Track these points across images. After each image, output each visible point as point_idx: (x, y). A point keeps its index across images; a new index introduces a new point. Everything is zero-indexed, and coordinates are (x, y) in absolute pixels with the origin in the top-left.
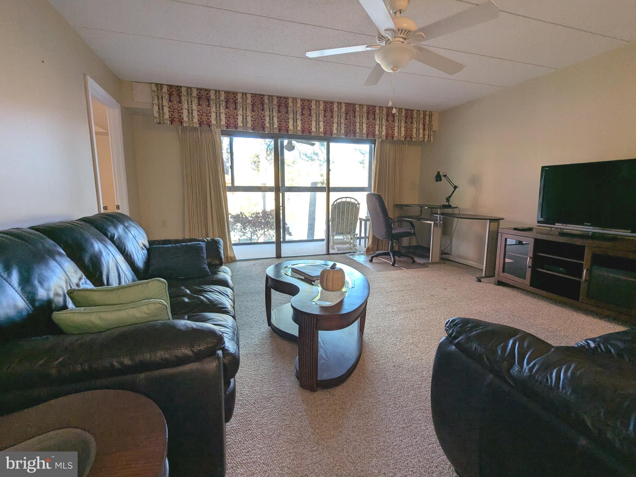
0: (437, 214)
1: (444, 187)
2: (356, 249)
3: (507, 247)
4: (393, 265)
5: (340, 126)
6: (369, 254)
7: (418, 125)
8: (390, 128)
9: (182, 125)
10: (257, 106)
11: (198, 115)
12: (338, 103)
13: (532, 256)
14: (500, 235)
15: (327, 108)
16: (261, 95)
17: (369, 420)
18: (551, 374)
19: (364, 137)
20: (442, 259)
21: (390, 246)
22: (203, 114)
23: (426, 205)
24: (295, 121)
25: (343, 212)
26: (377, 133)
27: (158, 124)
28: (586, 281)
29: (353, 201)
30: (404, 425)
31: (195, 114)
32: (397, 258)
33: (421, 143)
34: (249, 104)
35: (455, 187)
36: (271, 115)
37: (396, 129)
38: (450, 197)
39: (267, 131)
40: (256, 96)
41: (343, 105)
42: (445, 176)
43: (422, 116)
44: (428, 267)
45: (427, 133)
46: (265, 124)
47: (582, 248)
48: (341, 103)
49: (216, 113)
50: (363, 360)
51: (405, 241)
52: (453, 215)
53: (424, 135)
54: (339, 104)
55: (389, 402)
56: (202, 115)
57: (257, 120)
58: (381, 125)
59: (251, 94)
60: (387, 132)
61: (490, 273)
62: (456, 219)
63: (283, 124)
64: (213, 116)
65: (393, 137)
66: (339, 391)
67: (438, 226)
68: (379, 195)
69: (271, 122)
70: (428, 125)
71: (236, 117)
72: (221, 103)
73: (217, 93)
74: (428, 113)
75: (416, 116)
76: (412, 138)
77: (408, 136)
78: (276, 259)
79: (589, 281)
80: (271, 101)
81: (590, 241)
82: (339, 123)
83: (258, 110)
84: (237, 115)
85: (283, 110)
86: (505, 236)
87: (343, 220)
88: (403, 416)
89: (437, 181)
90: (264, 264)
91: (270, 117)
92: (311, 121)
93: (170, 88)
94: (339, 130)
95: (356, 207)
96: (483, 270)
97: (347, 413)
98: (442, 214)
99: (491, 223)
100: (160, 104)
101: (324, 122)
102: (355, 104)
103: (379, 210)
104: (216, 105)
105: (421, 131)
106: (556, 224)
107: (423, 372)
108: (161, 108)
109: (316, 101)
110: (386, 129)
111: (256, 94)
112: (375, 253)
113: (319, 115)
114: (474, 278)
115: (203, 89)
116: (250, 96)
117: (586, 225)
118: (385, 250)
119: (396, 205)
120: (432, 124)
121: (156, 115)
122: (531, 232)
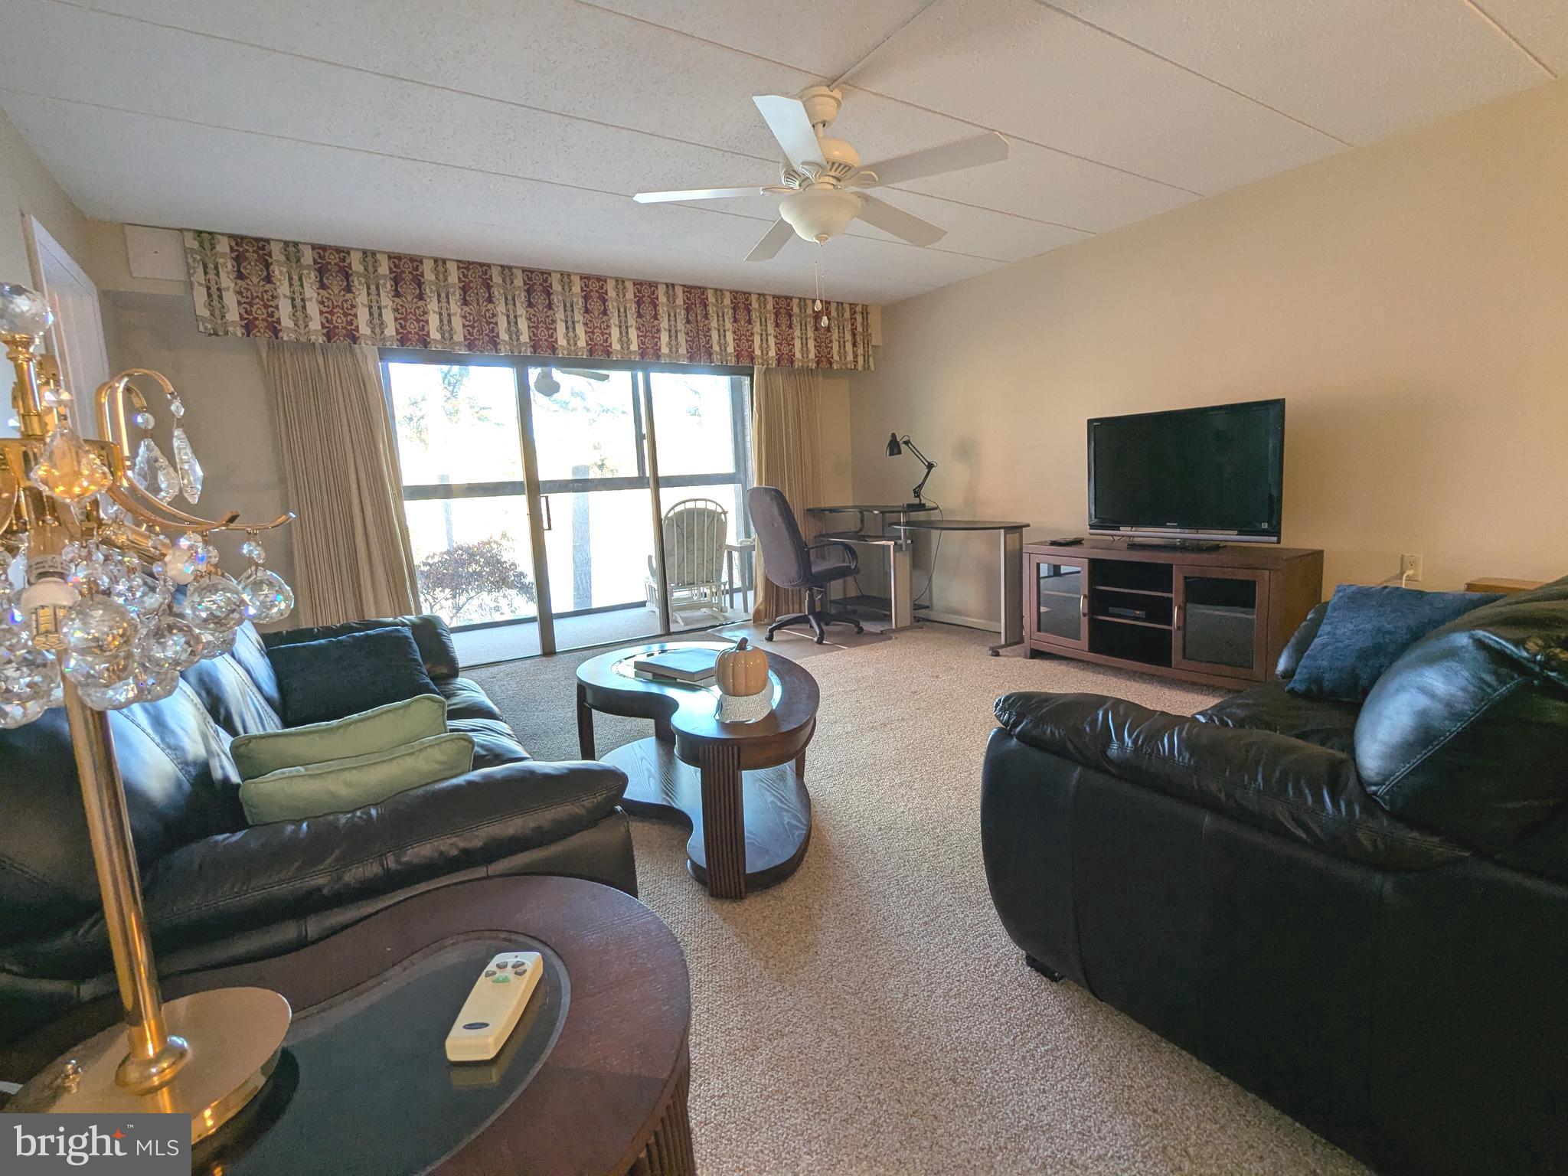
0: (899, 524)
1: (908, 465)
2: (726, 618)
3: (1042, 581)
4: (820, 642)
5: (676, 337)
6: (761, 624)
7: (842, 335)
8: (785, 341)
9: (277, 338)
10: (475, 291)
11: (321, 313)
12: (667, 285)
13: (1087, 594)
14: (1025, 557)
15: (644, 296)
16: (481, 265)
17: (862, 924)
18: (1162, 741)
19: (731, 361)
20: (917, 619)
21: (809, 602)
22: (335, 311)
23: (876, 508)
24: (570, 326)
25: (691, 533)
26: (758, 352)
27: (210, 335)
28: (1179, 628)
29: (711, 506)
30: (926, 919)
31: (313, 309)
32: (825, 628)
33: (849, 373)
34: (453, 286)
35: (930, 466)
36: (511, 312)
37: (797, 343)
38: (920, 486)
39: (503, 349)
40: (471, 267)
41: (679, 291)
42: (907, 443)
43: (847, 315)
44: (891, 638)
45: (860, 351)
46: (498, 333)
47: (1167, 569)
48: (673, 285)
49: (370, 307)
50: (818, 830)
51: (836, 589)
52: (930, 525)
53: (855, 356)
54: (670, 287)
55: (889, 888)
56: (332, 313)
57: (476, 325)
58: (764, 336)
59: (457, 261)
60: (779, 350)
61: (1015, 637)
62: (935, 534)
63: (543, 334)
64: (363, 315)
65: (792, 362)
66: (789, 889)
67: (904, 549)
68: (777, 491)
69: (513, 328)
70: (863, 335)
71: (422, 318)
72: (381, 282)
73: (369, 259)
74: (859, 309)
75: (836, 315)
76: (831, 363)
77: (824, 359)
78: (544, 658)
79: (1184, 628)
80: (508, 279)
81: (1178, 555)
82: (673, 331)
83: (478, 300)
84: (425, 313)
85: (540, 299)
86: (1035, 559)
87: (691, 552)
88: (920, 905)
89: (892, 454)
90: (516, 672)
91: (508, 316)
92: (608, 327)
93: (237, 244)
94: (674, 347)
95: (719, 519)
96: (1000, 633)
97: (819, 922)
98: (908, 523)
99: (1008, 536)
100: (213, 283)
101: (638, 329)
102: (706, 289)
103: (779, 522)
104: (368, 288)
105: (849, 346)
106: (1121, 528)
107: (936, 829)
108: (214, 294)
109: (617, 281)
110: (776, 344)
111: (469, 263)
112: (774, 621)
113: (625, 312)
114: (986, 650)
115: (330, 247)
116: (456, 267)
117: (1169, 527)
118: (793, 612)
119: (809, 510)
120: (869, 331)
121: (203, 312)
122: (1080, 546)
